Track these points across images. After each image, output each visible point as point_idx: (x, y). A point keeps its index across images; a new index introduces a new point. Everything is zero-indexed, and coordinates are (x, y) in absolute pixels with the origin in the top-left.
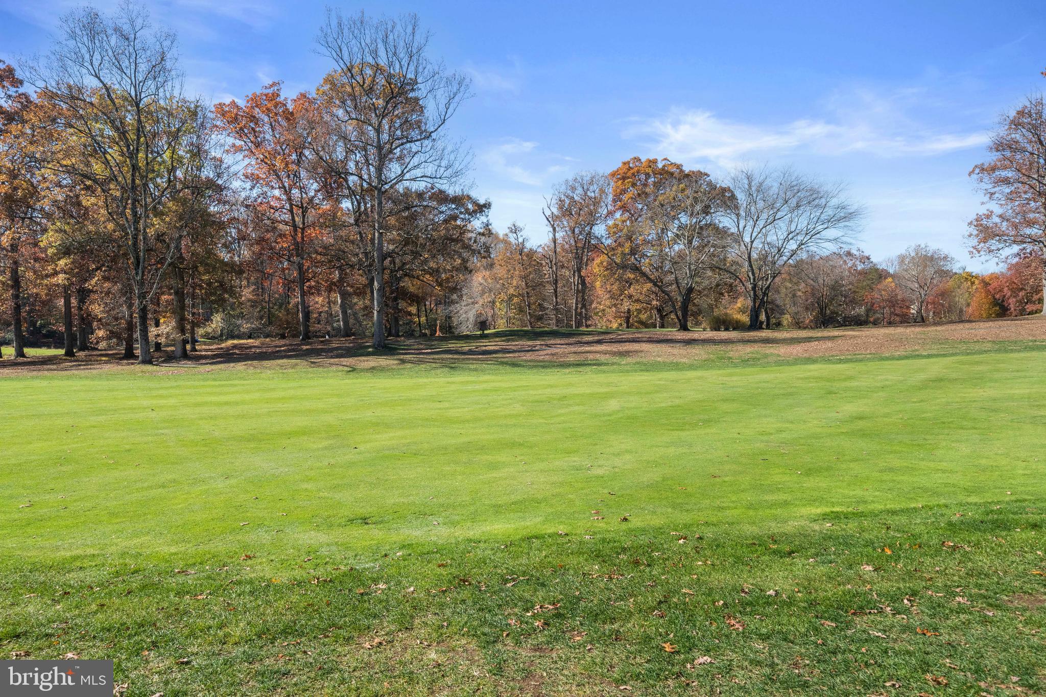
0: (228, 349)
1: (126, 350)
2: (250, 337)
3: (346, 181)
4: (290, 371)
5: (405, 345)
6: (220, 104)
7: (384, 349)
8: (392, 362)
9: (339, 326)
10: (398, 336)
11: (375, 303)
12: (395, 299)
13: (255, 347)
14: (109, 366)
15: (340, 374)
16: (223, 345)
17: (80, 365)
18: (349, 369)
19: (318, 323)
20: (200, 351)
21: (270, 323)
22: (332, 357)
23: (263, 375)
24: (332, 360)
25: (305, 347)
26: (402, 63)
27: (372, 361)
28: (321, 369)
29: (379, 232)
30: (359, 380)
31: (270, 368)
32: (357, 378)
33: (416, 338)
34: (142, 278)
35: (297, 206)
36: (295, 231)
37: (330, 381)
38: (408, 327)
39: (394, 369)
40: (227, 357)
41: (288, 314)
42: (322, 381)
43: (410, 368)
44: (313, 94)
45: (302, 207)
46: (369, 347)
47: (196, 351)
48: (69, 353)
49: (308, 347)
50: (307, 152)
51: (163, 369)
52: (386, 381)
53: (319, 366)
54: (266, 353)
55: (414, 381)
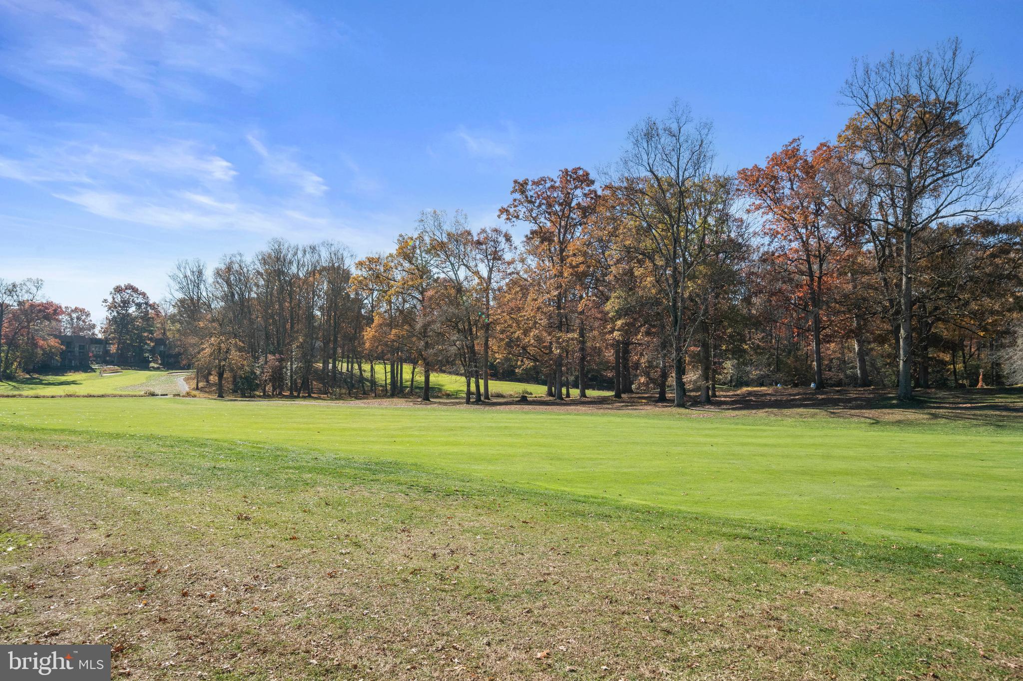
0: (744, 396)
1: (660, 393)
2: (762, 385)
3: (870, 227)
4: (810, 420)
5: (936, 398)
6: (743, 170)
7: (910, 401)
8: (922, 416)
9: (855, 374)
10: (928, 387)
11: (901, 352)
12: (925, 348)
13: (769, 394)
14: (649, 407)
15: (863, 425)
16: (739, 392)
17: (628, 406)
18: (872, 421)
19: (829, 370)
20: (719, 397)
21: (778, 370)
22: (851, 408)
23: (785, 422)
24: (853, 411)
25: (820, 397)
26: (939, 93)
27: (898, 414)
28: (841, 420)
29: (906, 276)
30: (885, 433)
31: (790, 416)
32: (883, 431)
33: (950, 389)
34: (679, 334)
35: (815, 256)
36: (812, 280)
37: (856, 432)
38: (939, 375)
39: (925, 424)
40: (745, 404)
41: (796, 361)
42: (845, 432)
43: (945, 424)
44: (834, 142)
45: (819, 256)
46: (893, 398)
47: (716, 397)
48: (618, 396)
49: (823, 396)
50: (826, 200)
51: (694, 412)
52: (916, 435)
53: (839, 417)
54: (781, 401)
55: (951, 437)
